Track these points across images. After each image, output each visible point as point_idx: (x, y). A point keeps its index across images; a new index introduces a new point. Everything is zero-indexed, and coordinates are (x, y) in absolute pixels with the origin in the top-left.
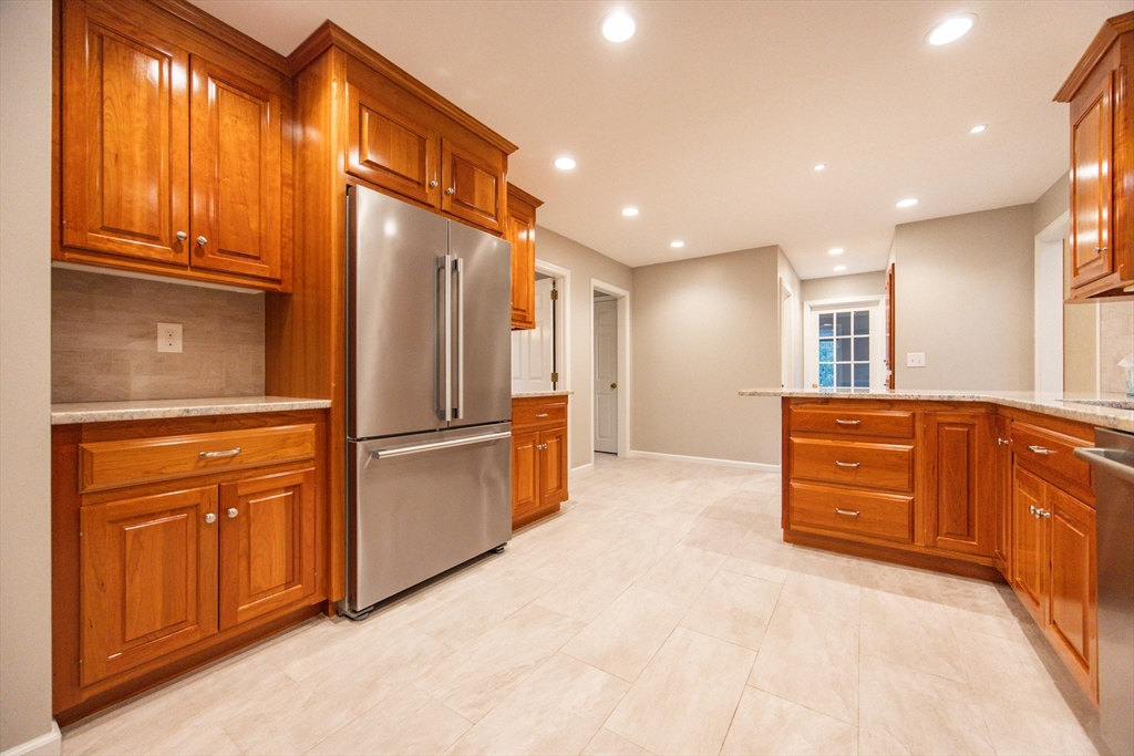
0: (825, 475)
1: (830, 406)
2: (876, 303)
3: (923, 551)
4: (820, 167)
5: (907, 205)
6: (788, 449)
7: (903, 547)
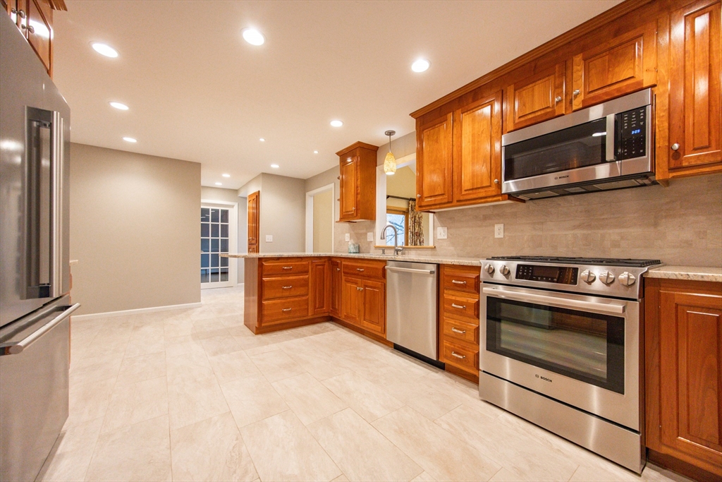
0: (278, 295)
1: (280, 261)
2: (233, 206)
3: (312, 317)
4: (262, 140)
5: (275, 167)
6: (261, 284)
7: (305, 318)
